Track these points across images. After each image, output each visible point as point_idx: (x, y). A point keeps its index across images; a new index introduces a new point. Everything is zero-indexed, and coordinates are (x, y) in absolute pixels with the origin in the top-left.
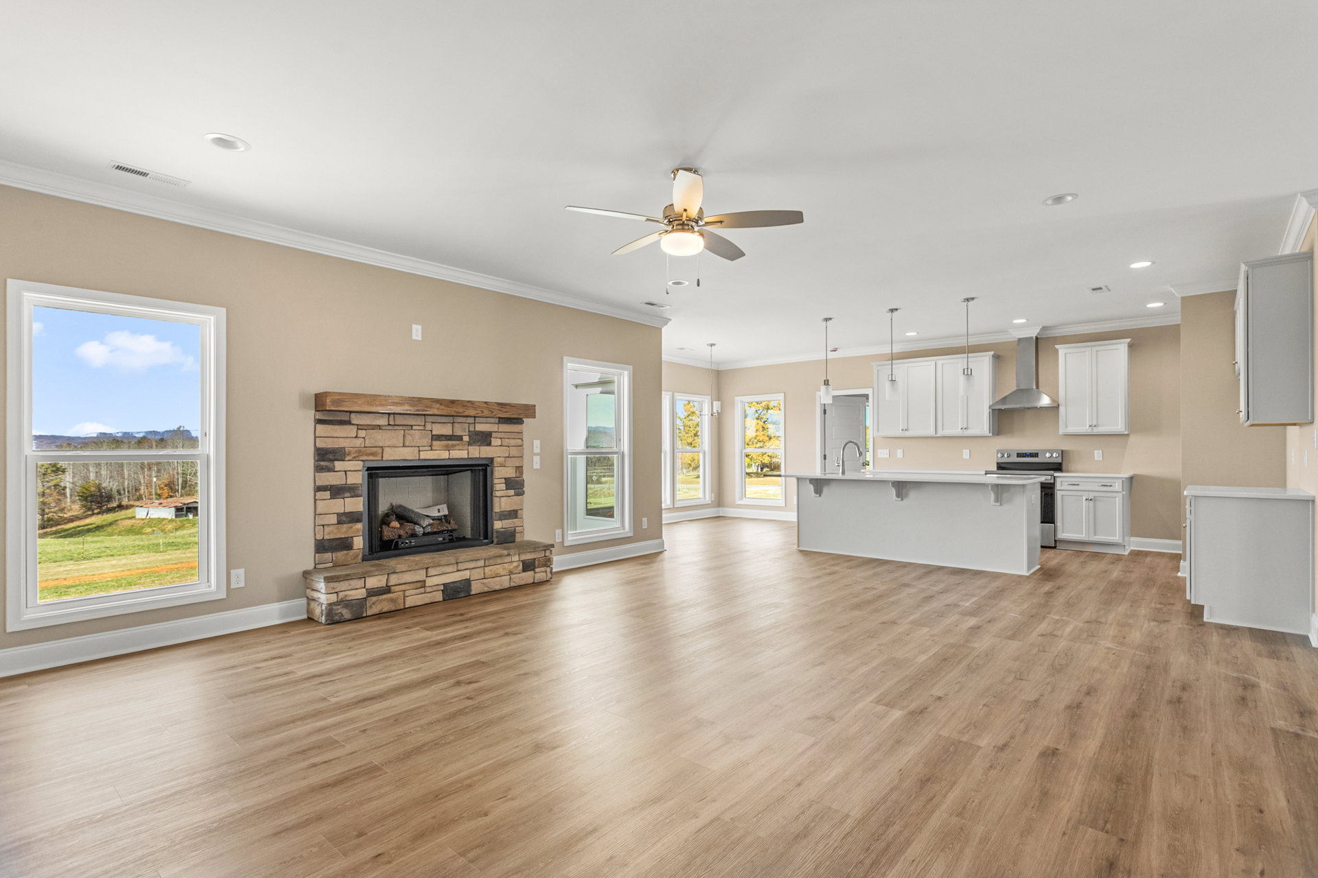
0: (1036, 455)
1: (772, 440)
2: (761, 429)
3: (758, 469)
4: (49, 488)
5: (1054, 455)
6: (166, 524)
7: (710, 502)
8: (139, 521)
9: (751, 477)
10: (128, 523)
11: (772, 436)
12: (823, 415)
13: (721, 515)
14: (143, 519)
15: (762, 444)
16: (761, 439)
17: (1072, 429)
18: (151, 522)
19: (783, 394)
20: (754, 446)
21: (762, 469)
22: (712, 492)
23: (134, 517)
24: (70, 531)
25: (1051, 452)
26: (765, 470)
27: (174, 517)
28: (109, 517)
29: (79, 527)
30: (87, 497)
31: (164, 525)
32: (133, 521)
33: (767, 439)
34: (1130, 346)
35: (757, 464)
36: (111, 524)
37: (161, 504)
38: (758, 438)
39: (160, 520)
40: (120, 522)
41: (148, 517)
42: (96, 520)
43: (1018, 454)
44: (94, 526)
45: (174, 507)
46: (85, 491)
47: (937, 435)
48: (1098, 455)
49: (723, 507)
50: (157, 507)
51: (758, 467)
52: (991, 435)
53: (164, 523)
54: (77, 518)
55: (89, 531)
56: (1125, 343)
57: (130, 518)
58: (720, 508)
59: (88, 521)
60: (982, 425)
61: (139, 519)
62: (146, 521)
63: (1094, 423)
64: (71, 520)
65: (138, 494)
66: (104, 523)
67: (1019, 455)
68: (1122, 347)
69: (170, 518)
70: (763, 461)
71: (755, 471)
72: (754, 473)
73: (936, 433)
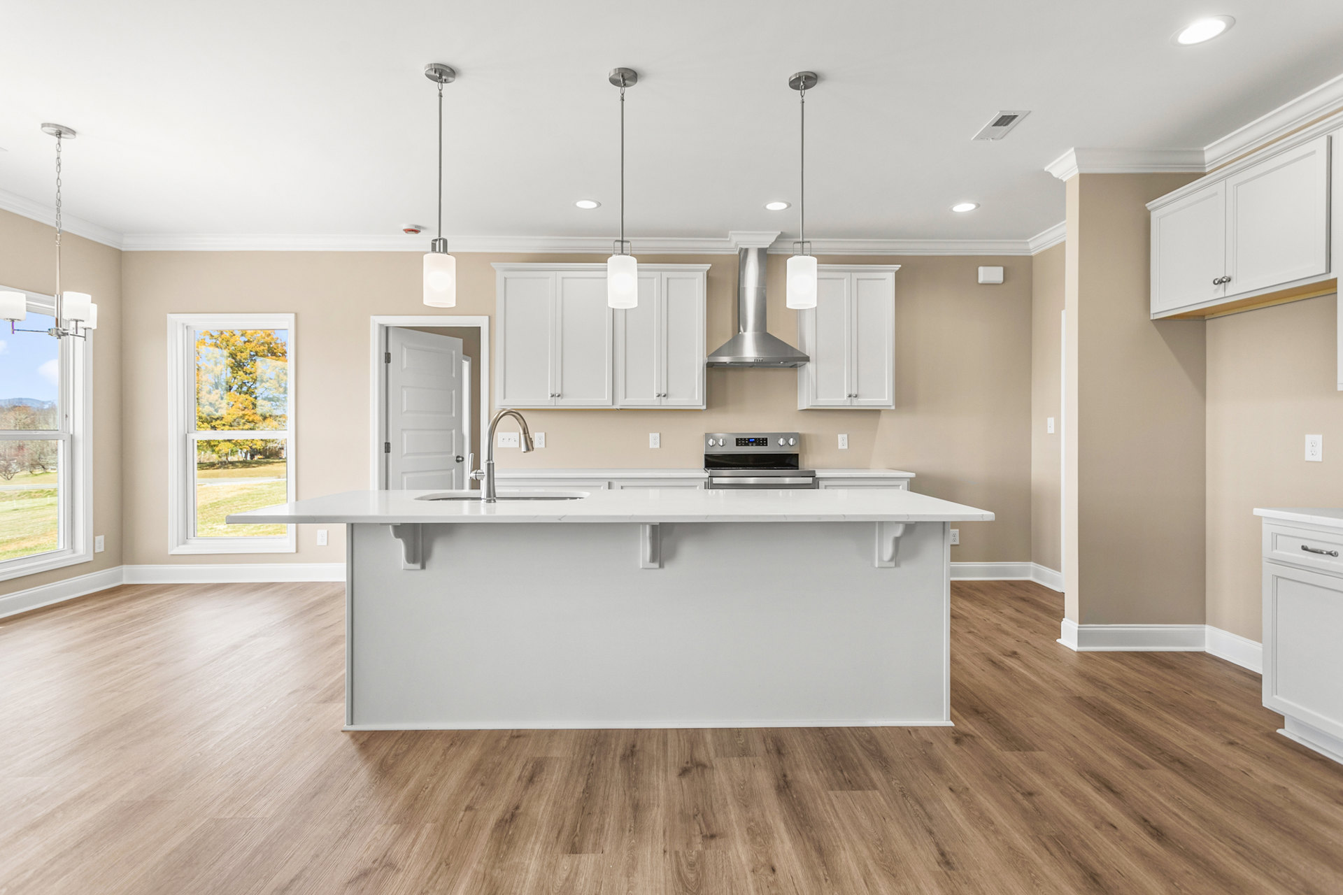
0: (762, 442)
1: (268, 421)
2: (251, 406)
3: (246, 457)
5: (791, 441)
7: (90, 558)
9: (237, 467)
11: (268, 415)
12: (384, 364)
13: (125, 582)
15: (252, 425)
16: (251, 419)
17: (825, 401)
19: (293, 316)
20: (241, 427)
21: (252, 456)
22: (95, 534)
25: (787, 436)
26: (256, 458)
33: (261, 418)
34: (898, 276)
35: (245, 450)
38: (247, 417)
43: (737, 440)
47: (614, 407)
48: (842, 441)
49: (133, 561)
51: (246, 454)
52: (704, 407)
56: (892, 271)
58: (125, 568)
60: (692, 392)
63: (854, 393)
67: (740, 442)
68: (886, 278)
70: (254, 447)
71: (241, 459)
72: (240, 462)
73: (613, 404)
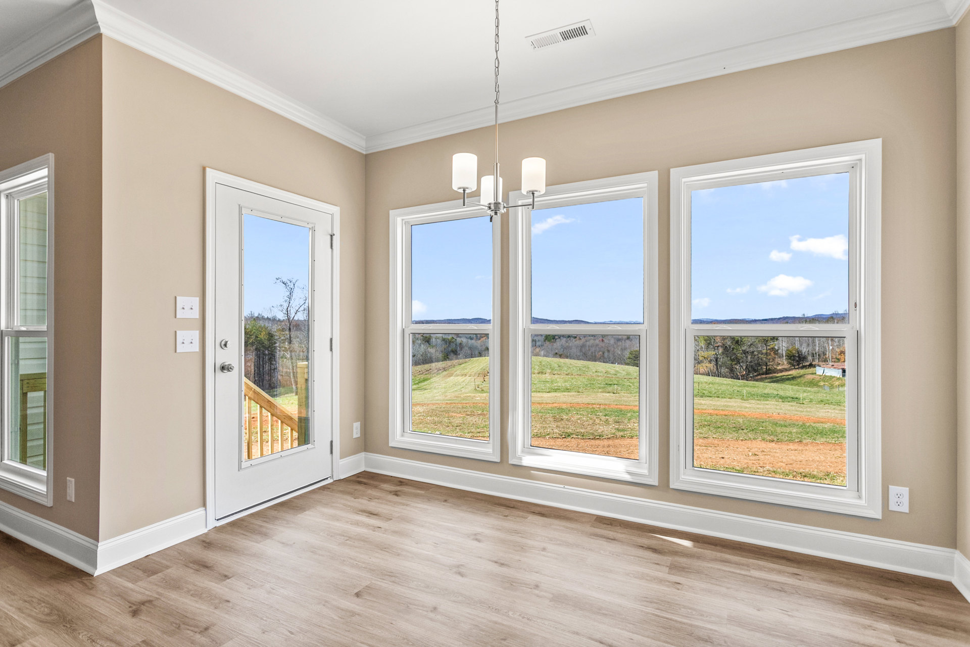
4: (769, 349)
6: (835, 381)
8: (817, 377)
10: (810, 377)
14: (820, 376)
18: (825, 378)
23: (816, 373)
24: (778, 378)
27: (841, 376)
28: (802, 372)
29: (784, 376)
30: (791, 357)
31: (833, 382)
32: (814, 376)
36: (800, 377)
37: (833, 366)
39: (831, 377)
40: (806, 376)
41: (824, 375)
42: (794, 372)
44: (792, 376)
45: (842, 369)
46: (789, 353)
50: (830, 368)
53: (833, 380)
54: (786, 370)
55: (788, 379)
57: (813, 374)
59: (790, 373)
61: (818, 375)
62: (822, 377)
64: (781, 371)
65: (824, 357)
66: (798, 375)
69: (838, 377)
